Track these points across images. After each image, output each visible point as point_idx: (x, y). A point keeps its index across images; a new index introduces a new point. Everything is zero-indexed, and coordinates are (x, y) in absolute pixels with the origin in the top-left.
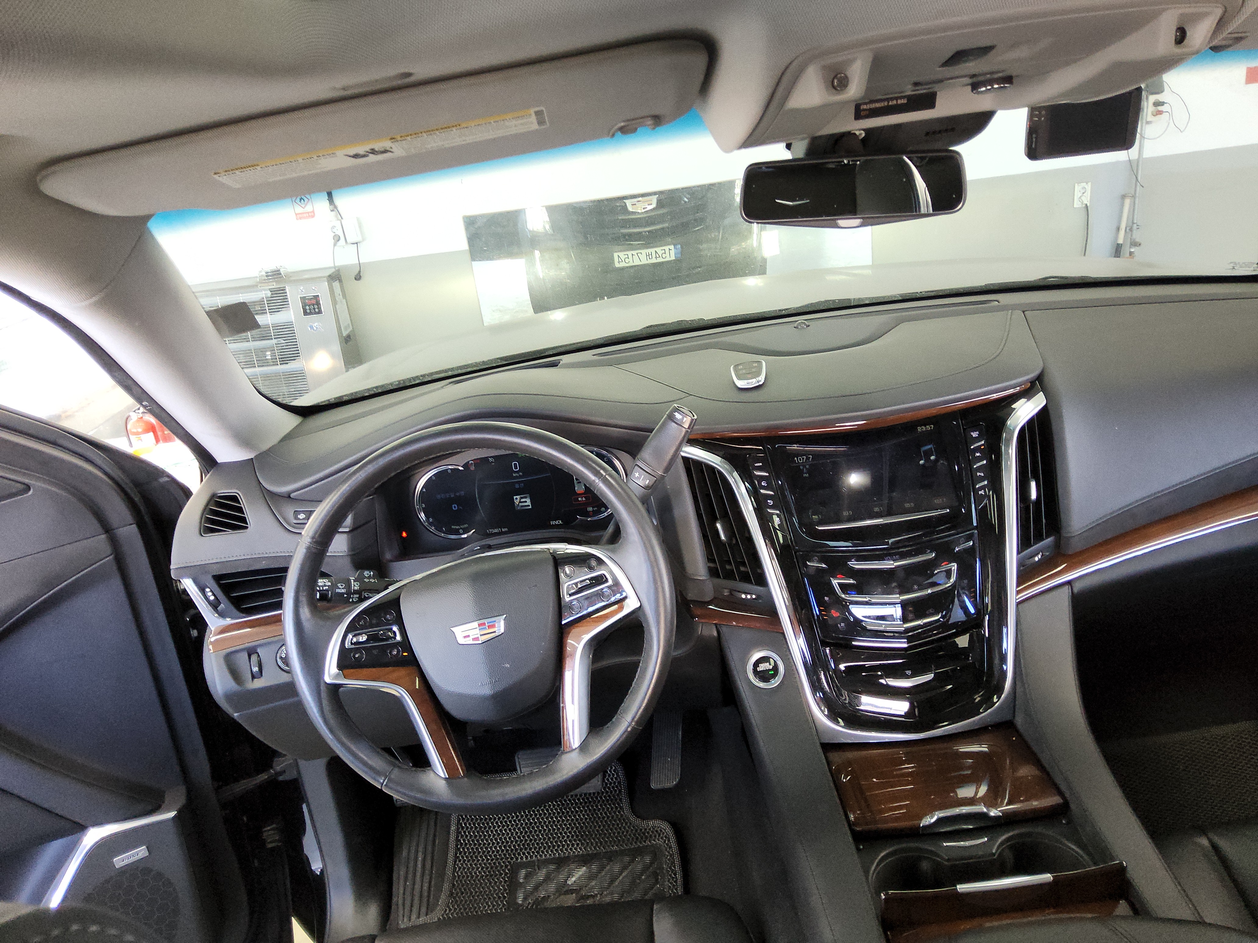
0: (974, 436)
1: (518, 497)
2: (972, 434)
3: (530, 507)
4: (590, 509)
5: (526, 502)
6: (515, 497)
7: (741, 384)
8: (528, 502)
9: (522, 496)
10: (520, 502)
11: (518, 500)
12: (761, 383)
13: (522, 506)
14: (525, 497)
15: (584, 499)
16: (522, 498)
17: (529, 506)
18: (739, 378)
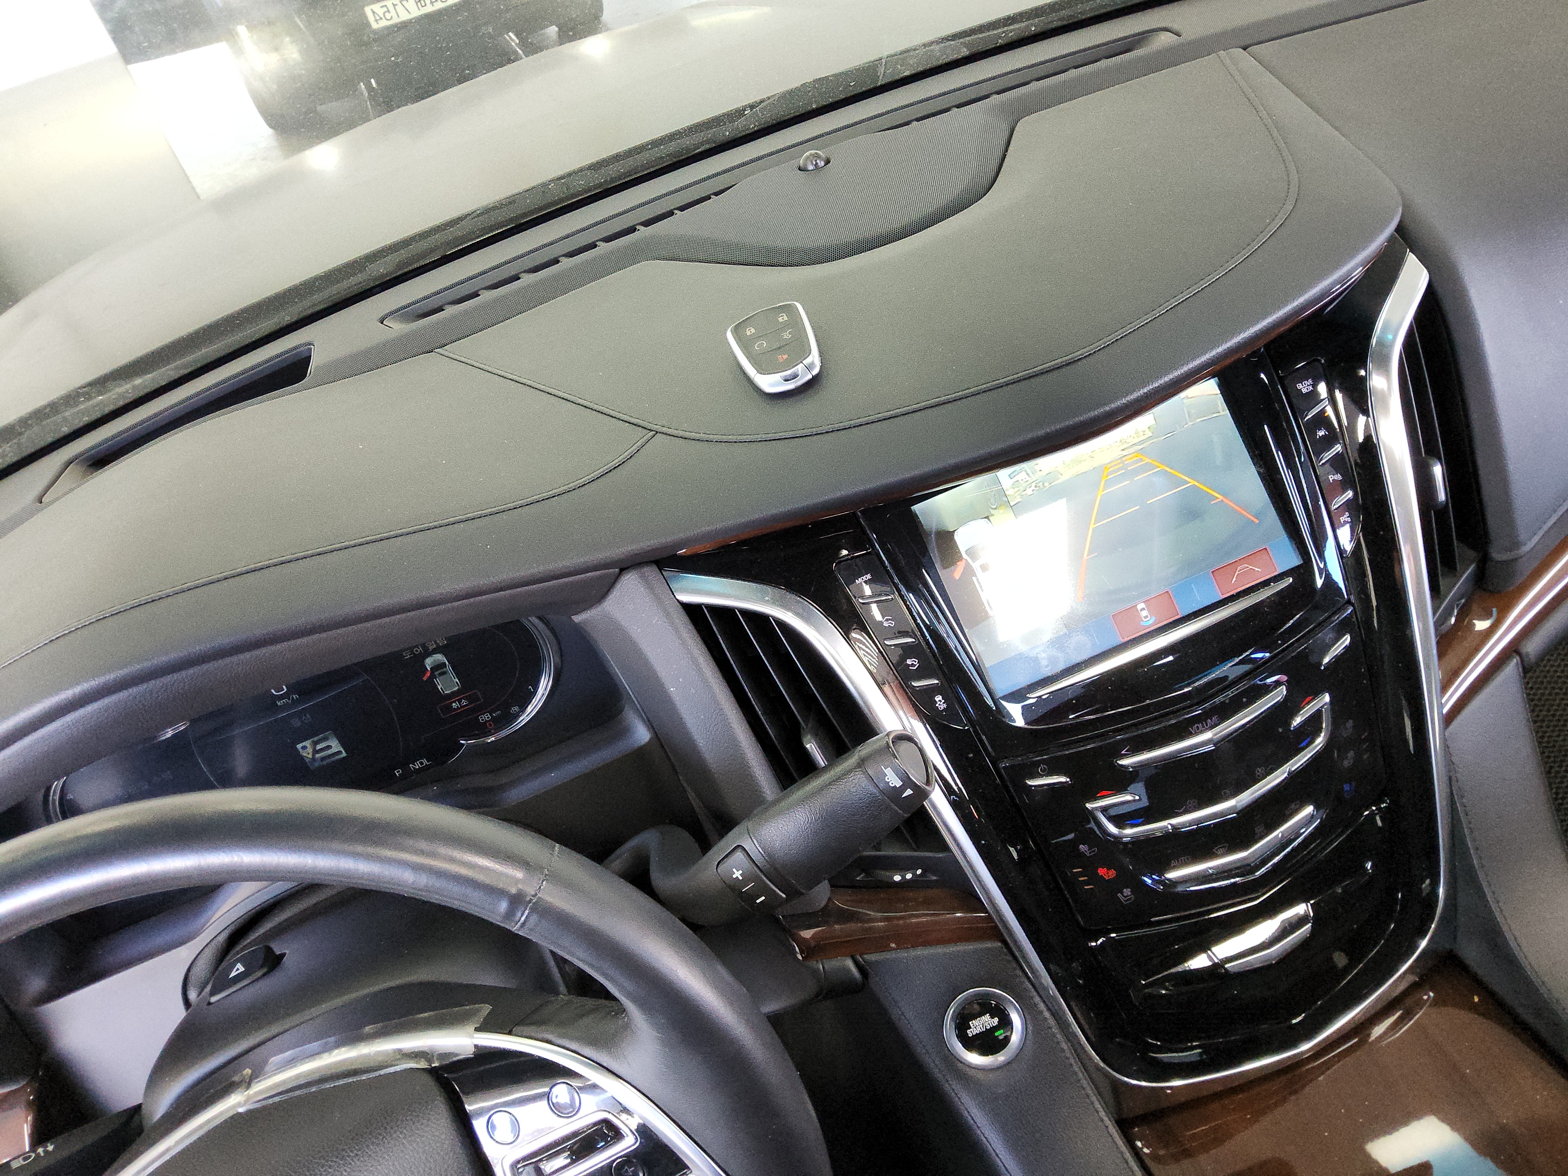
0: (1304, 391)
1: (307, 743)
2: (1299, 386)
3: (344, 754)
4: (485, 717)
5: (329, 747)
6: (299, 746)
7: (771, 383)
8: (335, 746)
9: (316, 739)
10: (315, 752)
11: (310, 750)
12: (815, 371)
13: (323, 759)
14: (325, 739)
15: (464, 702)
16: (315, 743)
17: (339, 752)
18: (762, 371)
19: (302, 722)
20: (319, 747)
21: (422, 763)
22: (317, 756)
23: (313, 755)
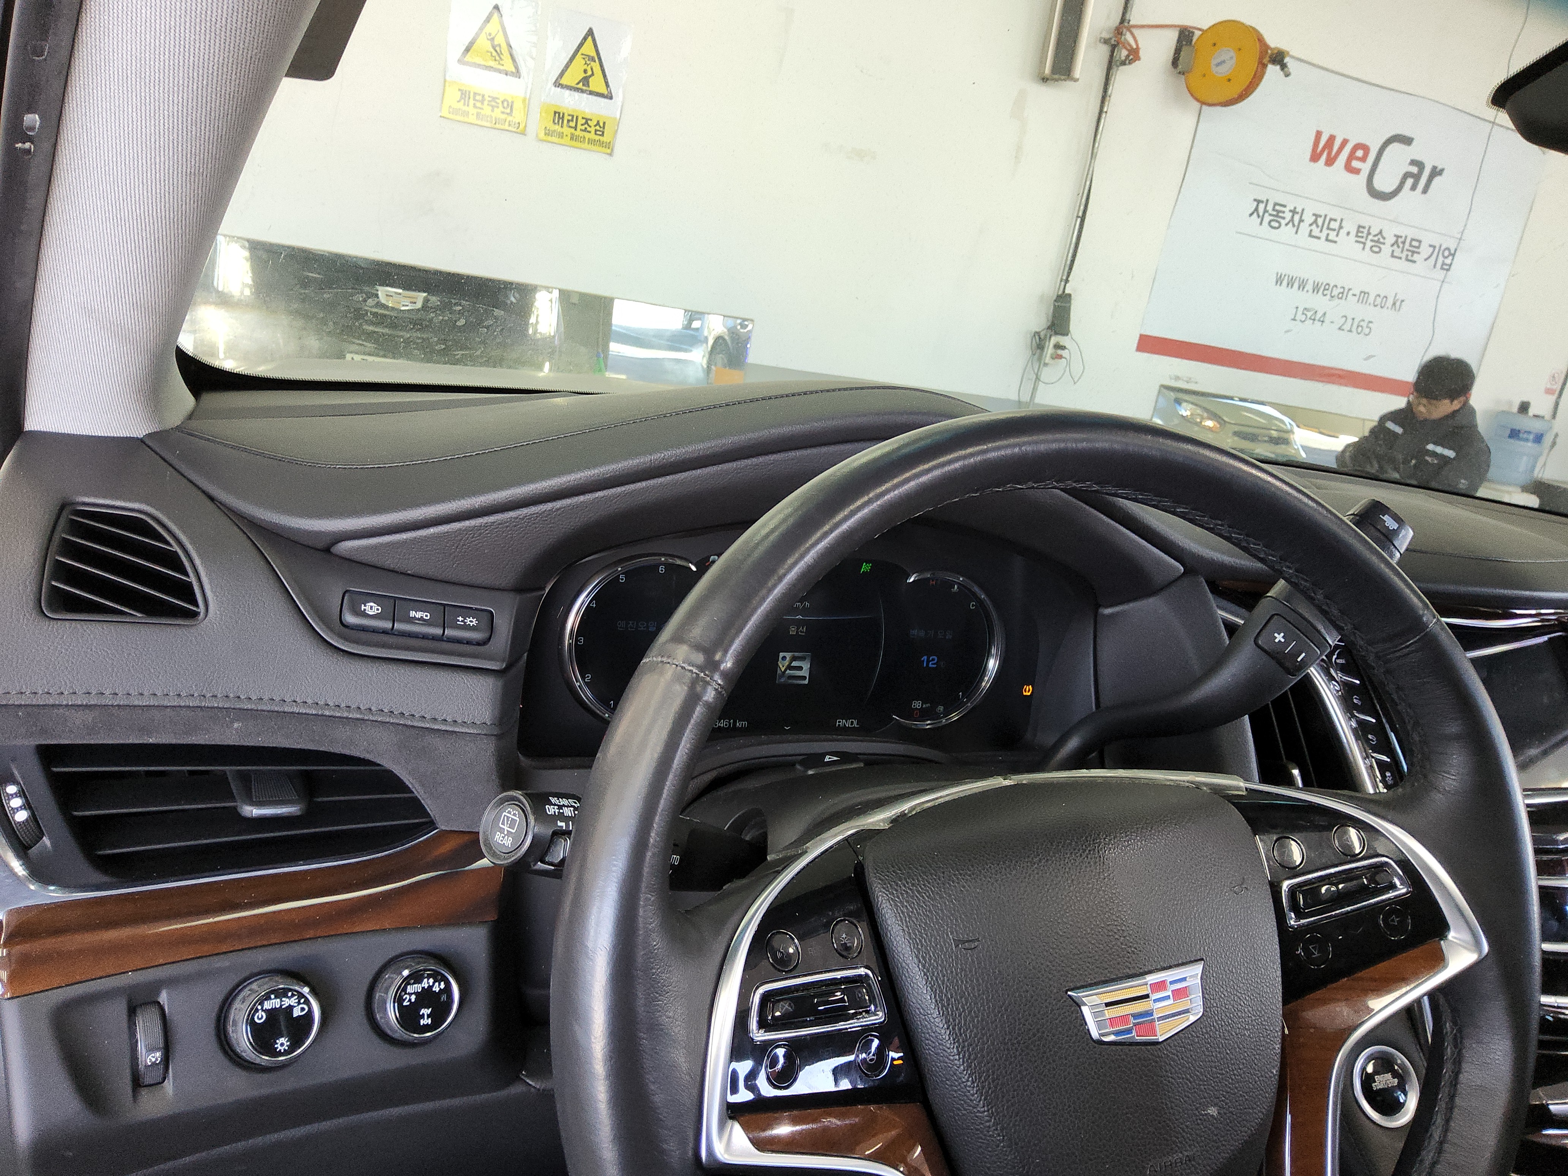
19: (797, 632)
20: (794, 664)
21: (852, 723)
22: (788, 671)
23: (786, 670)
